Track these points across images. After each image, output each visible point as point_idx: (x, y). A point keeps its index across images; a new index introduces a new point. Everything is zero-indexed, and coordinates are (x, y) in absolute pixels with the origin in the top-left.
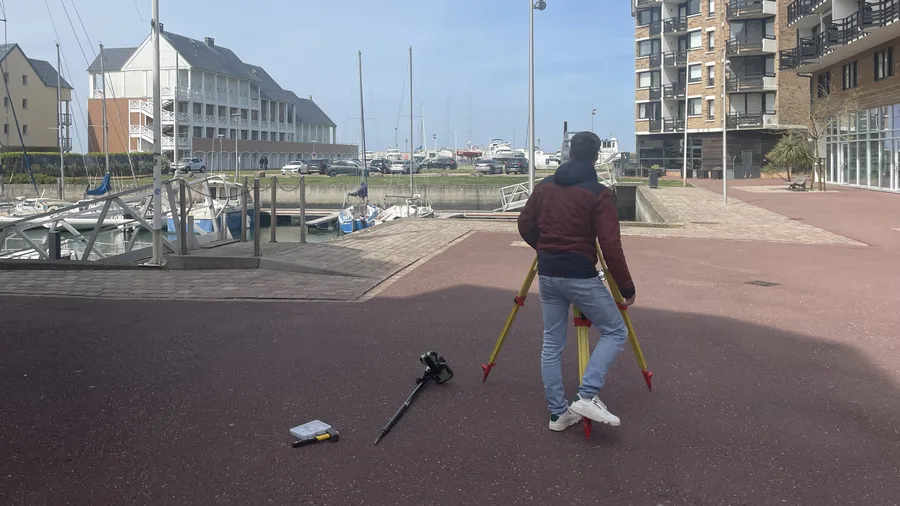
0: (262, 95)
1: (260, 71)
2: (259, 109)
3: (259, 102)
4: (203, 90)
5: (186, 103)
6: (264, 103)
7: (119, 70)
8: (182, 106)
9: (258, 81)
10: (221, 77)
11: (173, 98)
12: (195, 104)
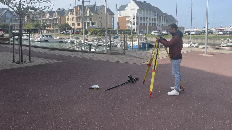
0: (157, 14)
1: (157, 8)
2: (156, 18)
3: (157, 16)
4: (142, 14)
5: (138, 17)
6: (158, 16)
7: (124, 10)
8: (137, 18)
9: (157, 11)
10: (147, 10)
11: (135, 16)
12: (140, 17)
